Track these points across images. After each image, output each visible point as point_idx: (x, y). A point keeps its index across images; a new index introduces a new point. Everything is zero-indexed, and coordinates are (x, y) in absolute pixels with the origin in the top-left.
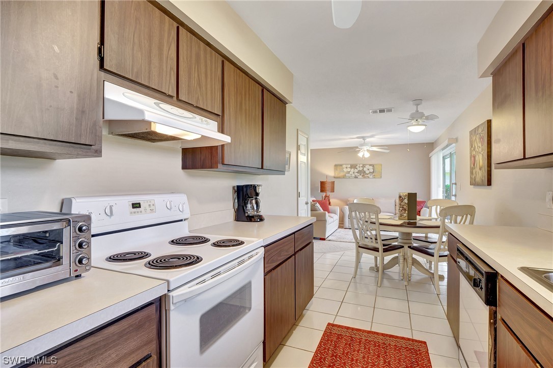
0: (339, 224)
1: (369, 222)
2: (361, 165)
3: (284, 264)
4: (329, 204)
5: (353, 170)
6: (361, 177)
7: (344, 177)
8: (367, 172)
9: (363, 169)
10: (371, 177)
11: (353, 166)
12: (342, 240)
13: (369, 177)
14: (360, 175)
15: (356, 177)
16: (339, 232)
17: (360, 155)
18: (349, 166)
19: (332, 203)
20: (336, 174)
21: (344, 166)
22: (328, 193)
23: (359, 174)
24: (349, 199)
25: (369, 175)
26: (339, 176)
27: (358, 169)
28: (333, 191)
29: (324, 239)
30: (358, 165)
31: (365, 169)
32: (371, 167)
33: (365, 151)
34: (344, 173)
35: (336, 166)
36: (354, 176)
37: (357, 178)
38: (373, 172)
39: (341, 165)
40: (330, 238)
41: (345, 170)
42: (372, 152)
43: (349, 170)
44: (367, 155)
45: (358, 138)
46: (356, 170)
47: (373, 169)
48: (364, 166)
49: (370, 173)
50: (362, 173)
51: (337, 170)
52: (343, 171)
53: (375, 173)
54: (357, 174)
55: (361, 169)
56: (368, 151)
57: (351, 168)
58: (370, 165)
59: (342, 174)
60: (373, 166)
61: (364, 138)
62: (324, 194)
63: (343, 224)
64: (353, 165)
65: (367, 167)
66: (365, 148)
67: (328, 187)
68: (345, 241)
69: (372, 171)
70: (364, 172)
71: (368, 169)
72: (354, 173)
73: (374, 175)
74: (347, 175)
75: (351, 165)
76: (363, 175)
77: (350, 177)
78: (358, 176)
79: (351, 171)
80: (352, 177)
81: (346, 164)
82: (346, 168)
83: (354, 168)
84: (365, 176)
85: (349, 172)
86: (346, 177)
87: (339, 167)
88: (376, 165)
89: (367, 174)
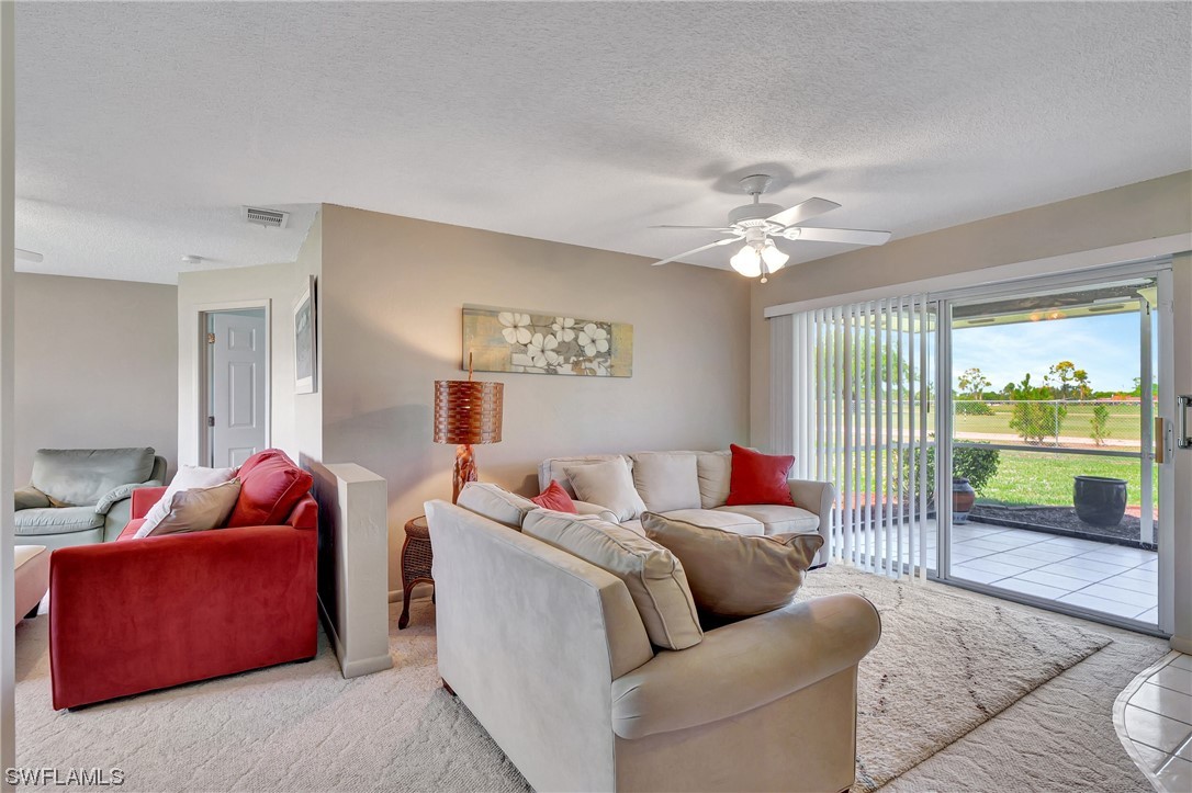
2: (570, 323)
5: (539, 337)
6: (567, 368)
7: (507, 367)
8: (590, 351)
9: (576, 339)
10: (601, 371)
11: (541, 324)
13: (594, 374)
14: (567, 361)
15: (551, 371)
18: (526, 320)
20: (472, 350)
21: (506, 318)
23: (561, 359)
25: (594, 365)
26: (484, 359)
27: (559, 339)
30: (560, 320)
31: (583, 340)
32: (602, 334)
34: (507, 351)
35: (465, 311)
36: (542, 363)
37: (555, 373)
38: (609, 353)
39: (493, 313)
41: (510, 336)
43: (524, 336)
46: (552, 343)
47: (609, 341)
48: (578, 327)
49: (599, 354)
50: (572, 352)
51: (472, 332)
52: (502, 341)
53: (615, 357)
54: (554, 358)
55: (569, 336)
57: (533, 327)
58: (600, 325)
59: (495, 354)
60: (609, 328)
64: (541, 316)
65: (590, 329)
69: (604, 347)
70: (581, 351)
71: (593, 341)
72: (543, 351)
73: (611, 366)
74: (518, 358)
75: (531, 317)
76: (576, 364)
77: (529, 370)
78: (559, 365)
79: (531, 343)
80: (535, 370)
81: (513, 312)
82: (515, 327)
83: (544, 329)
84: (583, 367)
85: (526, 345)
86: (514, 369)
87: (481, 319)
88: (617, 325)
89: (590, 360)
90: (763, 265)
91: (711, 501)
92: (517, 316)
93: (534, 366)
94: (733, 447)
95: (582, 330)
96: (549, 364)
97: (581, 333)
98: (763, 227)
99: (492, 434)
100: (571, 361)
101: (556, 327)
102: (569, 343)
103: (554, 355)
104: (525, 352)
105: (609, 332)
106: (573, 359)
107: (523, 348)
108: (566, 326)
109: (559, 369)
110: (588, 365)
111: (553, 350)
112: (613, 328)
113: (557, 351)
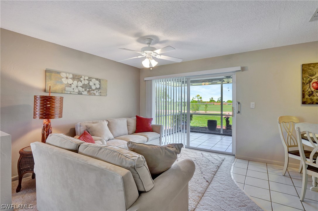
2: (87, 78)
5: (75, 82)
6: (86, 93)
7: (62, 92)
8: (94, 87)
9: (89, 83)
10: (97, 94)
11: (76, 78)
13: (95, 95)
14: (85, 90)
15: (80, 93)
18: (71, 76)
20: (49, 85)
21: (63, 75)
23: (84, 90)
25: (95, 92)
26: (54, 89)
27: (83, 83)
30: (83, 77)
31: (91, 84)
32: (97, 82)
34: (64, 86)
35: (46, 71)
36: (76, 91)
37: (81, 94)
38: (100, 88)
39: (59, 73)
41: (65, 81)
43: (70, 81)
46: (80, 84)
47: (100, 85)
48: (90, 79)
49: (96, 89)
50: (87, 88)
51: (49, 79)
52: (62, 82)
53: (102, 90)
55: (86, 82)
57: (73, 79)
58: (97, 79)
59: (59, 87)
60: (99, 80)
64: (77, 75)
65: (93, 80)
69: (98, 86)
70: (90, 87)
71: (95, 84)
72: (77, 87)
73: (100, 92)
74: (67, 89)
75: (73, 75)
76: (89, 91)
77: (72, 93)
78: (83, 91)
79: (73, 84)
80: (74, 93)
81: (66, 73)
82: (67, 78)
83: (78, 80)
84: (91, 92)
85: (71, 84)
86: (66, 92)
87: (53, 74)
88: (102, 80)
89: (93, 90)
90: (150, 64)
91: (131, 132)
92: (68, 75)
93: (74, 92)
94: (137, 116)
95: (91, 80)
96: (79, 91)
97: (91, 82)
98: (151, 54)
99: (59, 115)
100: (87, 90)
101: (82, 79)
102: (86, 84)
103: (81, 88)
104: (71, 87)
105: (100, 82)
106: (88, 90)
107: (70, 85)
108: (85, 79)
109: (83, 93)
110: (93, 92)
111: (81, 87)
112: (101, 81)
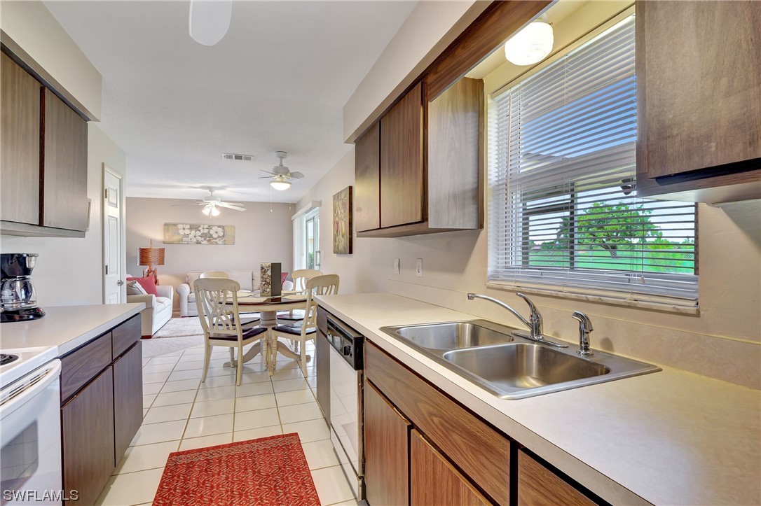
0: (173, 311)
1: (224, 303)
2: (207, 226)
3: (95, 381)
4: (156, 282)
5: (193, 232)
6: (205, 242)
7: (180, 242)
8: (215, 236)
9: (209, 232)
10: (221, 242)
11: (194, 227)
12: (179, 334)
13: (217, 244)
14: (205, 239)
15: (198, 243)
16: (174, 323)
17: (206, 211)
18: (188, 226)
19: (160, 282)
20: (167, 237)
21: (180, 226)
22: (154, 267)
23: (203, 239)
24: (188, 274)
25: (217, 241)
26: (171, 240)
27: (202, 232)
28: (161, 262)
29: (149, 337)
30: (202, 226)
31: (212, 232)
32: (221, 229)
33: (212, 206)
34: (180, 237)
35: (166, 225)
36: (195, 240)
37: (200, 243)
38: (223, 236)
39: (175, 225)
40: (160, 334)
41: (181, 232)
42: (223, 210)
43: (187, 232)
44: (216, 213)
45: (202, 187)
46: (199, 233)
47: (224, 232)
48: (210, 227)
49: (219, 237)
50: (208, 237)
51: (168, 231)
52: (179, 234)
53: (226, 238)
54: (200, 239)
55: (206, 231)
56: (217, 206)
57: (191, 229)
58: (219, 227)
59: (176, 238)
60: (223, 227)
61: (210, 189)
62: (146, 268)
63: (179, 311)
64: (194, 225)
65: (215, 228)
66: (213, 203)
67: (153, 257)
68: (184, 334)
69: (221, 234)
70: (211, 236)
71: (216, 232)
72: (195, 237)
73: (225, 241)
74: (185, 239)
75: (190, 225)
76: (209, 240)
77: (189, 243)
79: (190, 234)
81: (183, 224)
82: (184, 229)
83: (195, 229)
84: (212, 241)
85: (188, 235)
86: (183, 243)
87: (171, 227)
88: (227, 226)
89: (215, 239)
92: (185, 225)
93: (191, 242)
95: (211, 229)
96: (198, 241)
101: (200, 228)
102: (206, 233)
104: (188, 237)
105: (223, 229)
106: (208, 239)
108: (205, 228)
109: (202, 242)
111: (199, 236)
112: (225, 227)
113: (201, 236)
